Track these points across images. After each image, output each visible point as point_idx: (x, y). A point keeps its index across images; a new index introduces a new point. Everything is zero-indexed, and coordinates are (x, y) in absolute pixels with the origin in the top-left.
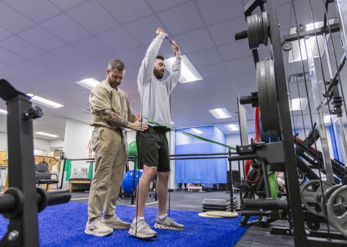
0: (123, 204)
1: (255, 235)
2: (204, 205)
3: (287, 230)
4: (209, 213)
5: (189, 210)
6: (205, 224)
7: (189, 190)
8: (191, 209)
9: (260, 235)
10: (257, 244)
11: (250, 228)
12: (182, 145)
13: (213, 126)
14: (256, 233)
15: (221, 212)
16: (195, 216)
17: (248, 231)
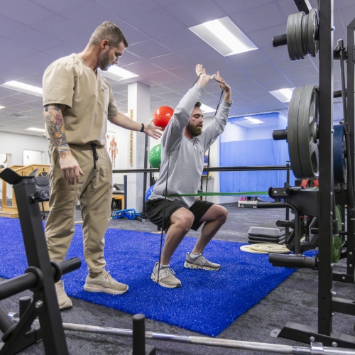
0: (147, 230)
1: (301, 280)
2: (250, 235)
3: (343, 275)
4: (253, 246)
5: (231, 241)
6: (244, 263)
7: (239, 206)
8: (234, 238)
9: (308, 280)
10: (298, 292)
11: (299, 270)
12: (230, 143)
13: (278, 113)
14: (304, 277)
15: (270, 245)
16: (235, 251)
17: (295, 274)
